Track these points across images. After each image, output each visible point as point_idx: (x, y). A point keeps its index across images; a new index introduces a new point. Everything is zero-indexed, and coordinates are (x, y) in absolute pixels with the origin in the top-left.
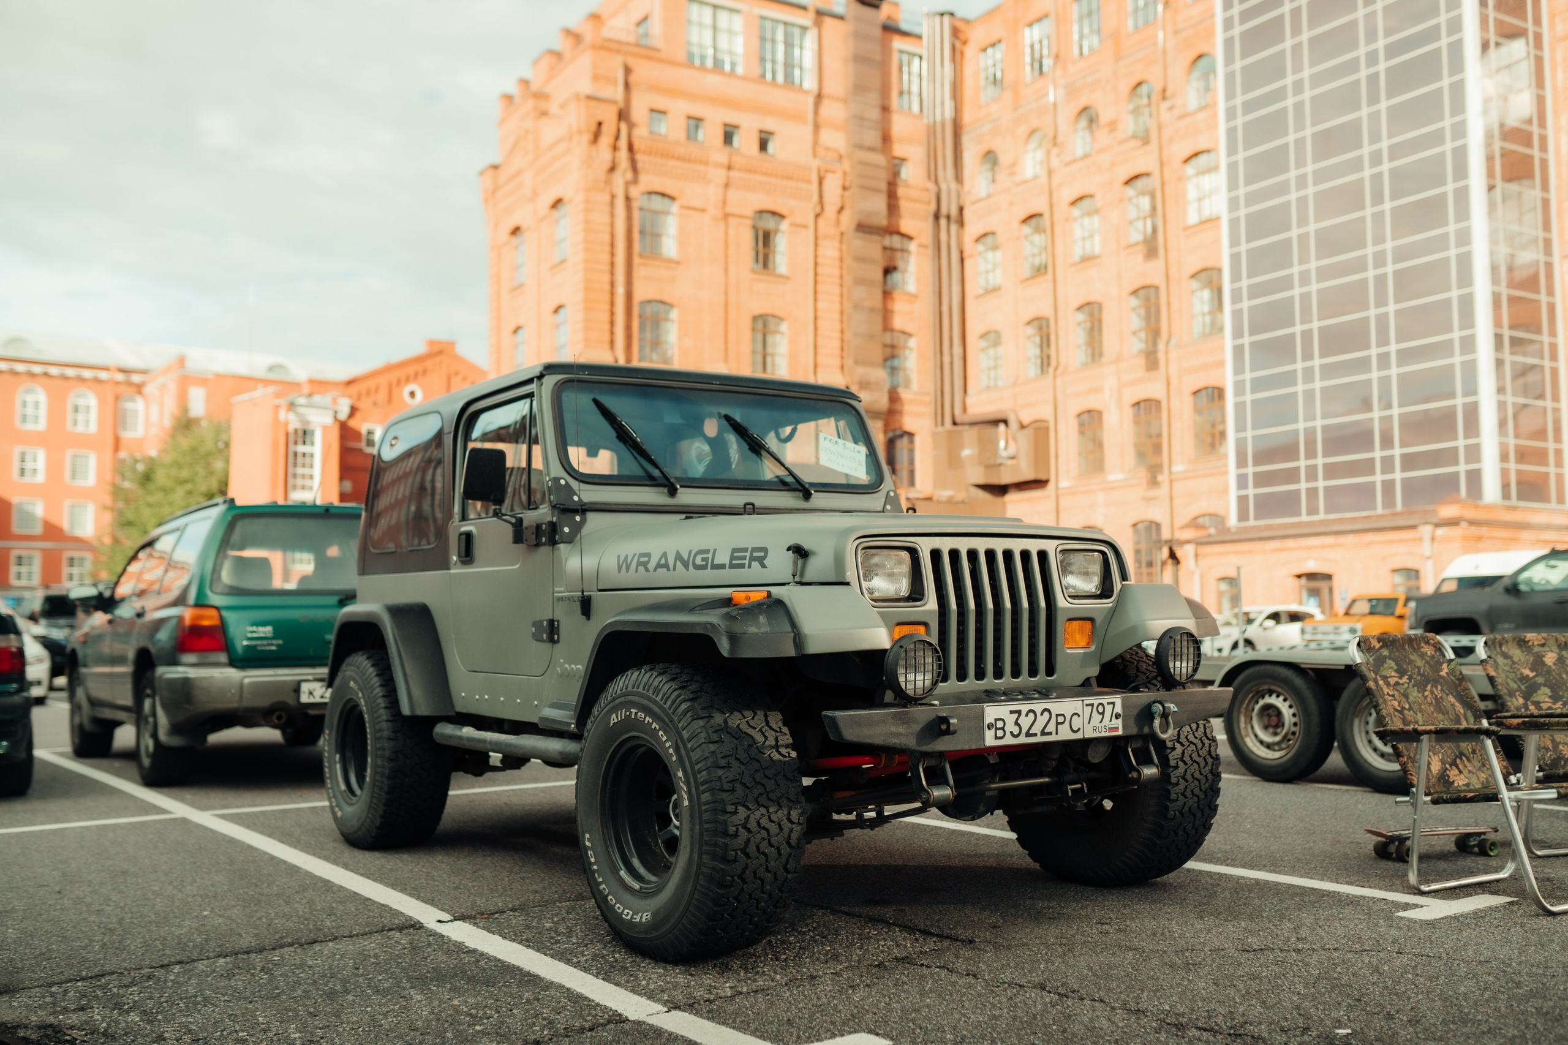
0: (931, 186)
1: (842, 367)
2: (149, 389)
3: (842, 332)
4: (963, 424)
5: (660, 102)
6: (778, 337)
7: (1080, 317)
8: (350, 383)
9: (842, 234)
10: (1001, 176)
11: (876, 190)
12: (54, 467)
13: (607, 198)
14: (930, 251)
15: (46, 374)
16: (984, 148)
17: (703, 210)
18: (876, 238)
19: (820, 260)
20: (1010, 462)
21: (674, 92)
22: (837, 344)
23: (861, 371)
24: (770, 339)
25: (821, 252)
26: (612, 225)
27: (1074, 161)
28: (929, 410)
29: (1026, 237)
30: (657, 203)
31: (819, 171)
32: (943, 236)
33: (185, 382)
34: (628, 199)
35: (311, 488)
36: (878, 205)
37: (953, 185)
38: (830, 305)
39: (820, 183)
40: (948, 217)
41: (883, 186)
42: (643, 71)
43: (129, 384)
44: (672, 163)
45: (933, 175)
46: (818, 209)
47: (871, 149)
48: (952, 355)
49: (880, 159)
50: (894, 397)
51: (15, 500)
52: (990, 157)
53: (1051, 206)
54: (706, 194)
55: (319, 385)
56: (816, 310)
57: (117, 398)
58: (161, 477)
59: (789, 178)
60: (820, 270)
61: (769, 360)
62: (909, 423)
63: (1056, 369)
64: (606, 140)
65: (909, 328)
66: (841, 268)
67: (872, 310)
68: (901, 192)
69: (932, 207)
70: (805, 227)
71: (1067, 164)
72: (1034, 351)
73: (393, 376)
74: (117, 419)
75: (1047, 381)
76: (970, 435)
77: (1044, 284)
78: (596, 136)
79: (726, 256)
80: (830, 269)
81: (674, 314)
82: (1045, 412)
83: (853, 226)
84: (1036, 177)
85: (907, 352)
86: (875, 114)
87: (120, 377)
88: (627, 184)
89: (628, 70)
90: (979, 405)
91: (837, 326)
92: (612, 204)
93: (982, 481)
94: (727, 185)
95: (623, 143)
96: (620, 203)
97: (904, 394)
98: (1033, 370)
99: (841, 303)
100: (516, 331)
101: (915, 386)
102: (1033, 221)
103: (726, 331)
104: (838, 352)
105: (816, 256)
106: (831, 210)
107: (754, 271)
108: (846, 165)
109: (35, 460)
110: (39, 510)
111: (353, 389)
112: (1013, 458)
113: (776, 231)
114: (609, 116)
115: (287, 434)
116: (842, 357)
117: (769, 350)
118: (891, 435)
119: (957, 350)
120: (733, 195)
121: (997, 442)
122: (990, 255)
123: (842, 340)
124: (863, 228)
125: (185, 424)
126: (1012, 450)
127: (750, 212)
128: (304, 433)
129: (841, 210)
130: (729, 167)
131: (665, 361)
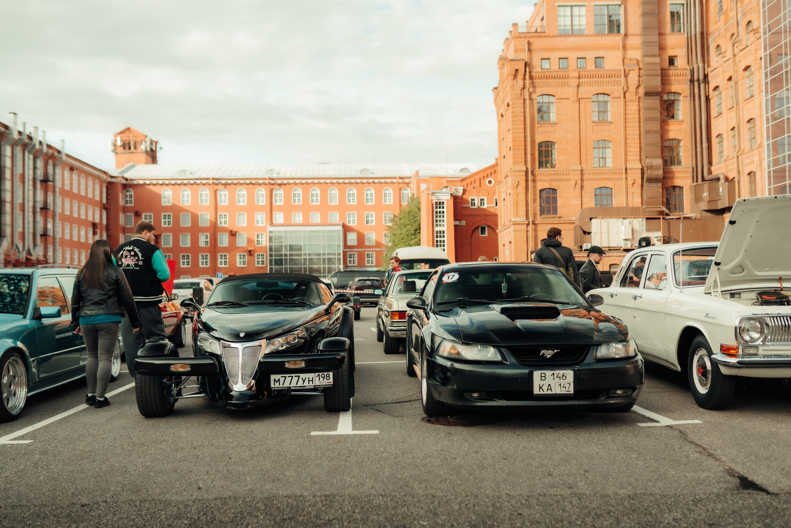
0: (689, 68)
1: (640, 160)
2: (411, 185)
3: (640, 143)
4: (707, 180)
5: (546, 55)
6: (608, 150)
7: (749, 126)
8: (463, 180)
9: (639, 98)
11: (655, 75)
12: (378, 219)
13: (522, 101)
14: (689, 99)
15: (374, 183)
16: (717, 44)
17: (568, 99)
18: (656, 97)
19: (627, 112)
20: (723, 198)
21: (552, 49)
22: (638, 149)
23: (648, 161)
25: (628, 108)
26: (524, 112)
27: (743, 49)
28: (689, 176)
29: (731, 87)
30: (546, 99)
31: (625, 71)
32: (696, 91)
33: (419, 181)
34: (531, 100)
35: (443, 225)
36: (657, 82)
37: (702, 66)
38: (633, 132)
39: (626, 76)
40: (699, 81)
41: (659, 72)
42: (537, 43)
43: (404, 183)
44: (552, 81)
45: (690, 61)
46: (625, 89)
47: (653, 56)
48: (702, 148)
49: (657, 59)
51: (365, 233)
52: (718, 48)
53: (735, 72)
54: (570, 91)
56: (626, 135)
57: (400, 189)
59: (610, 76)
60: (628, 116)
61: (602, 161)
62: (678, 182)
63: (738, 152)
64: (520, 76)
65: (679, 137)
66: (639, 114)
68: (672, 73)
69: (689, 77)
70: (620, 98)
71: (741, 51)
73: (481, 175)
74: (400, 198)
76: (708, 186)
78: (515, 76)
79: (580, 117)
80: (633, 115)
81: (556, 146)
82: (735, 174)
83: (643, 94)
85: (680, 149)
86: (656, 38)
87: (400, 181)
88: (531, 93)
89: (529, 43)
90: (718, 169)
91: (638, 141)
92: (524, 103)
94: (578, 86)
95: (527, 77)
96: (528, 102)
97: (675, 169)
99: (639, 130)
101: (682, 165)
104: (639, 153)
105: (625, 110)
106: (632, 89)
107: (594, 122)
108: (641, 65)
109: (372, 217)
110: (373, 236)
111: (464, 183)
113: (607, 101)
114: (520, 66)
115: (433, 205)
116: (641, 155)
117: (603, 156)
119: (705, 145)
120: (582, 90)
121: (719, 189)
122: (719, 97)
123: (640, 147)
124: (649, 94)
127: (591, 95)
128: (440, 203)
129: (638, 86)
130: (579, 78)
131: (553, 166)
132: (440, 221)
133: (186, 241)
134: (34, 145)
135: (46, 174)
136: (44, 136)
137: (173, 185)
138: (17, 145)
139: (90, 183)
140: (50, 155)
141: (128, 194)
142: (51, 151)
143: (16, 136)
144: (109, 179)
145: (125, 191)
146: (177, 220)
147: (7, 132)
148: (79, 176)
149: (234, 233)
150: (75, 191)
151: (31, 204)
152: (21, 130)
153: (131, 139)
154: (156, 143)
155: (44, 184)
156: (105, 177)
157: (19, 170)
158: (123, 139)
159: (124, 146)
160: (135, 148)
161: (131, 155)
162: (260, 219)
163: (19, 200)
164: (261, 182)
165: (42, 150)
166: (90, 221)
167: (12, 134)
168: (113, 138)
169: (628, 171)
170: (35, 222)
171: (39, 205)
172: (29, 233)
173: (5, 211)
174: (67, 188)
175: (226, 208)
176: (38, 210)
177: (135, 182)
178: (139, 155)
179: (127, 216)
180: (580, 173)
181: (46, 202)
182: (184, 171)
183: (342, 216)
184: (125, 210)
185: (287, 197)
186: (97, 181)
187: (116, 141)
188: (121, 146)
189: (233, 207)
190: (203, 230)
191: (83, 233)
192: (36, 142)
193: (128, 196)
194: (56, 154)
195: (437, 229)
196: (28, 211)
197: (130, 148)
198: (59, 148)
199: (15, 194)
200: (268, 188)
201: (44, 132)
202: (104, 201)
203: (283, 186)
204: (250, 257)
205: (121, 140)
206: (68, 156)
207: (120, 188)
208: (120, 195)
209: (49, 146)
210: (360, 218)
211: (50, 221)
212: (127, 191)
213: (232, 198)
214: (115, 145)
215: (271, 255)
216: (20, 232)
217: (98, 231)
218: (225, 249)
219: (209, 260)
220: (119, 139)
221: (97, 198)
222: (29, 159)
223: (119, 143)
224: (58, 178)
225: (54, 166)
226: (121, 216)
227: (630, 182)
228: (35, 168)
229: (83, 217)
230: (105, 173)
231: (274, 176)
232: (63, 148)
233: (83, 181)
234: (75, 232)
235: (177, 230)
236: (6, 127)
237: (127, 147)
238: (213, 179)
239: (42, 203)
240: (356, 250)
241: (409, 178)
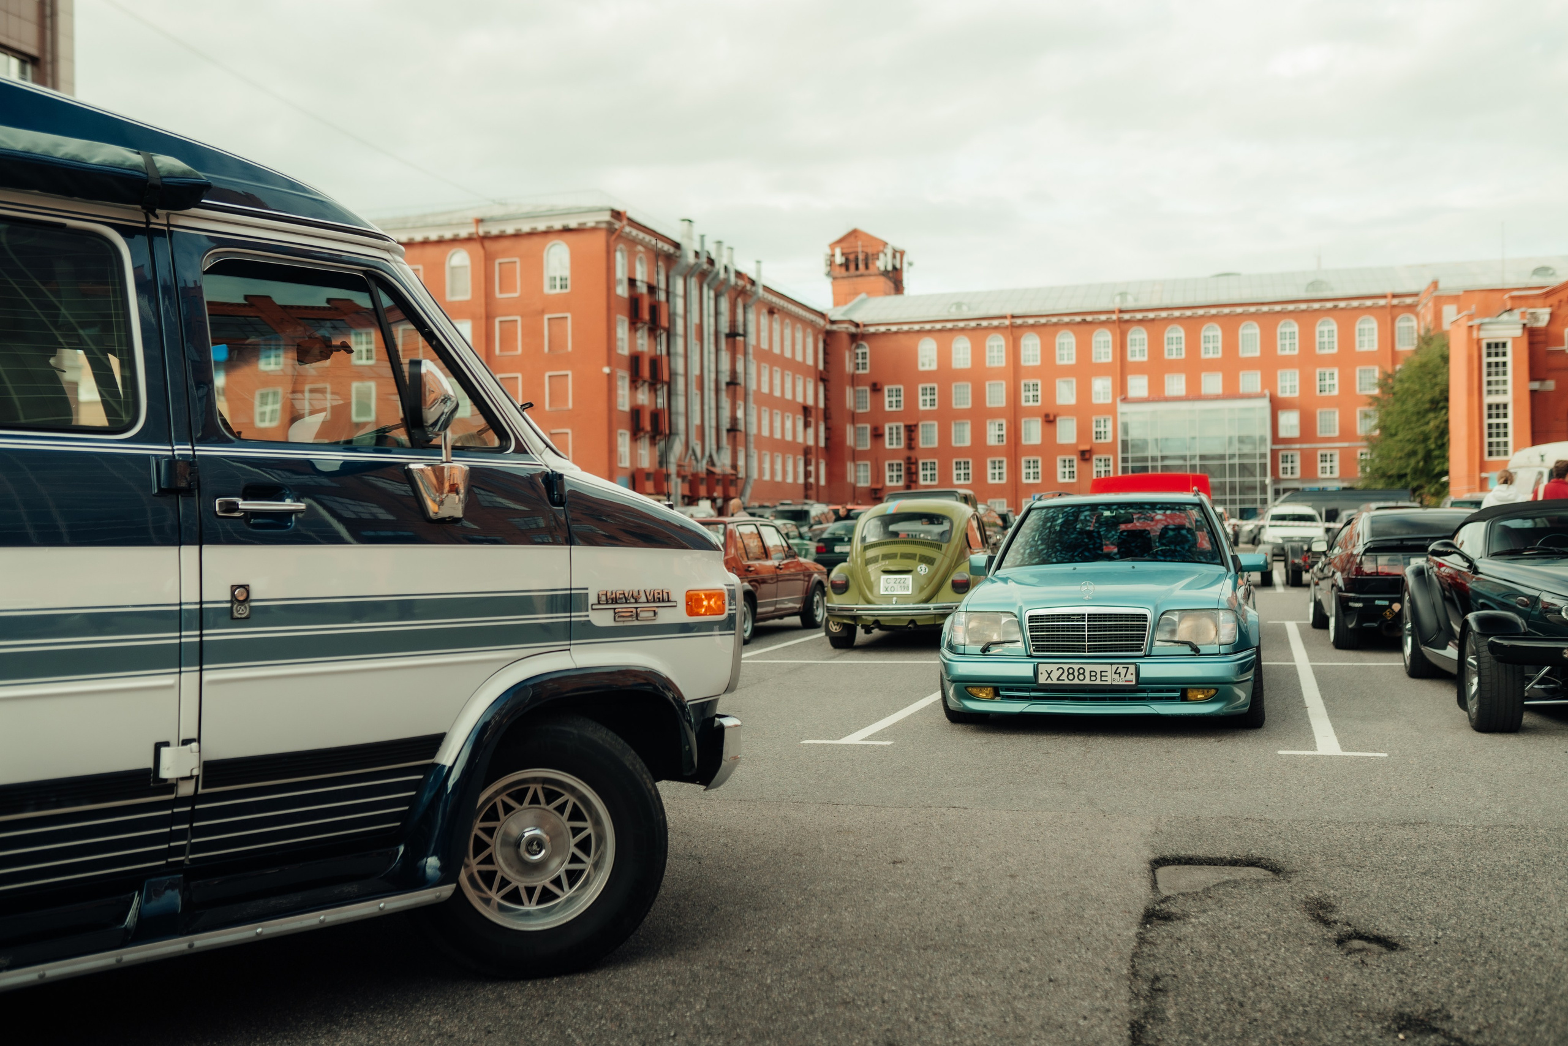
2: (1419, 309)
12: (1346, 381)
15: (1336, 308)
33: (1440, 301)
35: (1505, 392)
43: (1404, 306)
51: (1318, 411)
57: (1394, 319)
74: (1395, 336)
87: (1394, 302)
109: (1332, 377)
110: (1336, 417)
111: (1554, 300)
115: (1481, 349)
128: (1497, 345)
132: (1497, 382)
133: (962, 436)
134: (718, 274)
135: (733, 323)
136: (731, 258)
137: (940, 331)
138: (691, 276)
139: (799, 335)
140: (739, 288)
141: (859, 351)
142: (741, 283)
143: (691, 259)
144: (829, 327)
145: (854, 346)
146: (946, 397)
147: (678, 253)
148: (782, 323)
149: (1051, 418)
150: (777, 350)
151: (713, 376)
152: (698, 249)
153: (860, 250)
154: (902, 253)
155: (730, 340)
156: (821, 322)
157: (694, 318)
158: (846, 251)
159: (846, 265)
160: (867, 267)
161: (860, 279)
162: (1101, 390)
163: (695, 371)
164: (1103, 318)
165: (727, 280)
166: (799, 403)
167: (686, 257)
168: (829, 251)
170: (718, 408)
171: (725, 378)
172: (710, 427)
173: (676, 390)
174: (765, 346)
175: (1034, 372)
176: (723, 386)
177: (872, 330)
178: (872, 278)
179: (858, 391)
181: (734, 372)
182: (959, 305)
183: (1268, 380)
184: (854, 380)
185: (1156, 346)
186: (809, 330)
187: (833, 255)
188: (841, 265)
189: (1050, 371)
190: (994, 414)
191: (789, 424)
192: (719, 266)
193: (860, 356)
194: (748, 287)
195: (1488, 400)
196: (709, 389)
197: (857, 268)
198: (753, 275)
199: (689, 360)
200: (1118, 329)
201: (731, 249)
202: (821, 367)
203: (1146, 324)
204: (1084, 465)
205: (843, 254)
206: (766, 289)
207: (845, 340)
208: (847, 354)
209: (738, 274)
210: (1306, 382)
211: (740, 403)
212: (858, 347)
213: (1048, 352)
214: (831, 263)
215: (1125, 460)
216: (697, 426)
217: (812, 420)
218: (1034, 450)
219: (1004, 470)
220: (838, 252)
221: (810, 361)
222: (709, 298)
223: (839, 259)
224: (752, 328)
225: (745, 308)
226: (849, 392)
228: (717, 313)
229: (789, 396)
230: (822, 315)
231: (1130, 304)
232: (759, 272)
233: (788, 332)
234: (777, 424)
235: (946, 416)
236: (677, 246)
237: (852, 266)
238: (1013, 317)
239: (728, 373)
240: (1298, 446)
241: (1416, 295)
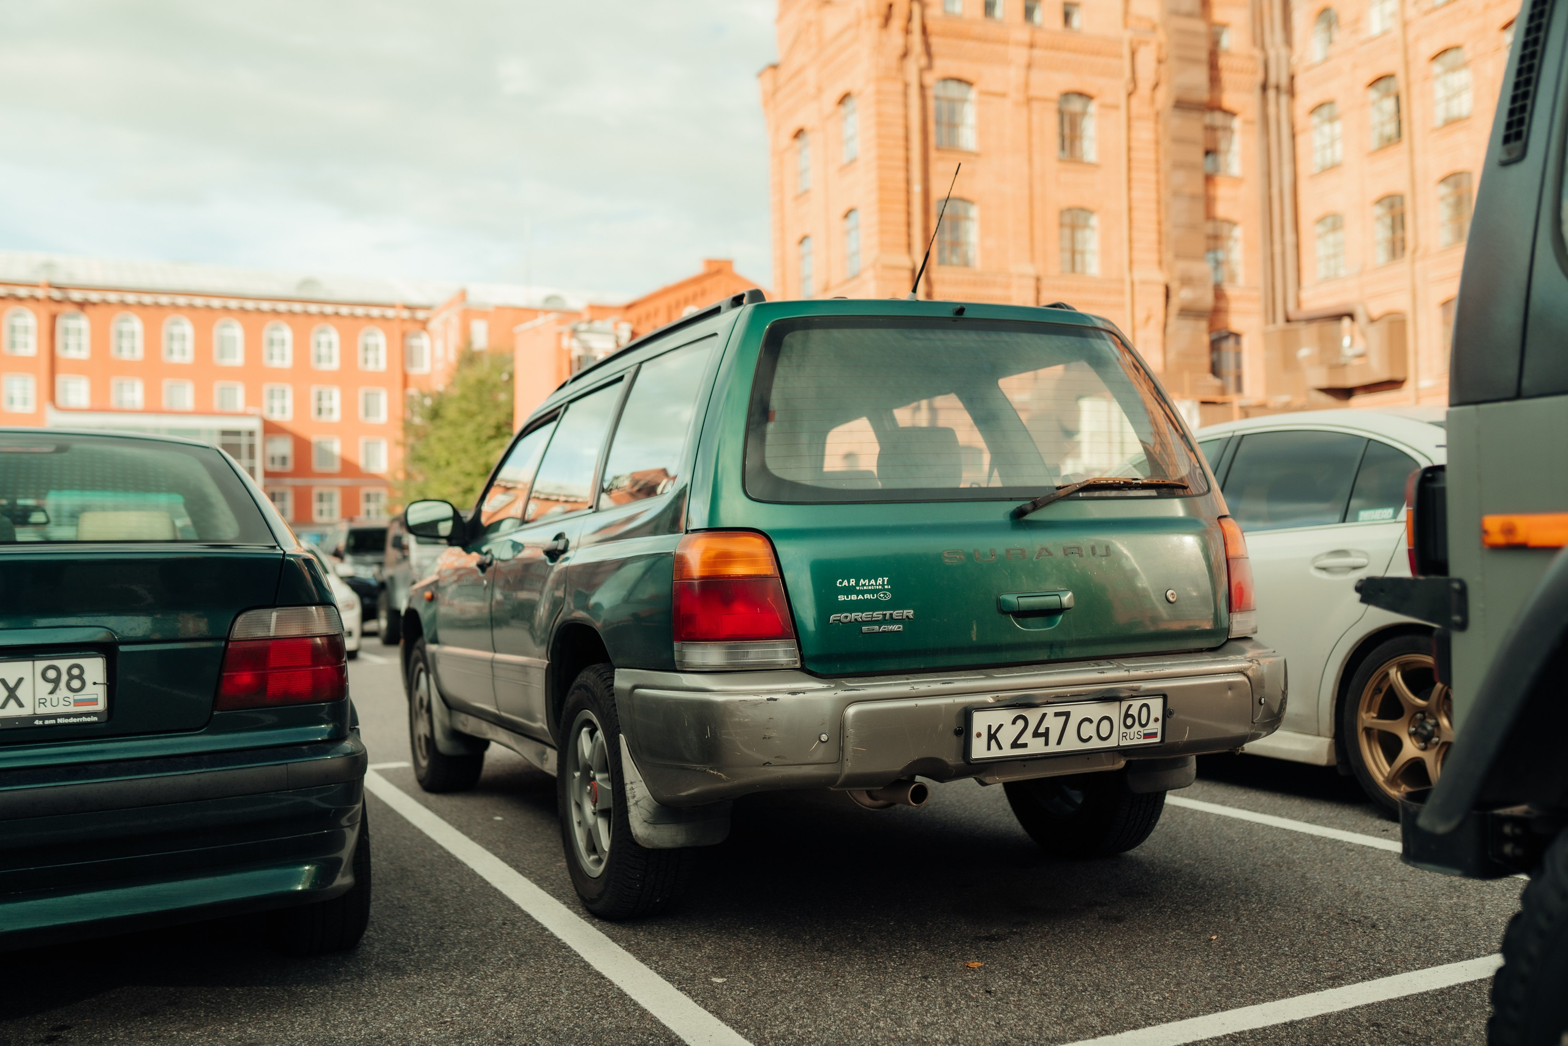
0: (1257, 53)
1: (1160, 263)
2: (434, 325)
3: (1159, 223)
4: (1298, 320)
6: (1088, 233)
7: (1444, 190)
8: (629, 307)
9: (1157, 114)
10: (1337, 36)
11: (1194, 61)
12: (348, 405)
13: (899, 87)
14: (1257, 128)
15: (337, 314)
16: (1319, 5)
17: (1003, 95)
18: (1195, 115)
19: (1134, 144)
20: (1356, 362)
22: (1153, 237)
23: (1182, 266)
24: (1079, 235)
25: (1135, 134)
26: (906, 117)
27: (1435, 9)
28: (1258, 307)
29: (1373, 103)
30: (954, 90)
31: (1131, 43)
32: (1272, 109)
33: (468, 315)
34: (922, 87)
36: (1198, 77)
37: (1283, 51)
38: (1145, 193)
39: (1133, 54)
40: (1278, 88)
41: (1204, 55)
43: (414, 320)
44: (969, 45)
45: (1259, 40)
46: (1131, 87)
47: (1189, 15)
49: (1200, 26)
50: (1219, 293)
51: (314, 438)
52: (1326, 17)
53: (1407, 64)
54: (1006, 76)
55: (599, 311)
56: (1130, 200)
57: (404, 335)
58: (451, 412)
59: (1097, 53)
60: (1134, 155)
61: (1078, 258)
62: (1235, 323)
63: (1414, 251)
64: (897, 23)
65: (1234, 215)
66: (1157, 151)
67: (1193, 197)
68: (1223, 62)
69: (1259, 78)
70: (1116, 107)
71: (1428, 13)
72: (1382, 232)
73: (671, 299)
74: (404, 356)
75: (1402, 267)
76: (1308, 334)
77: (1399, 153)
78: (887, 19)
79: (1030, 145)
80: (1145, 154)
81: (974, 212)
82: (1401, 302)
83: (1170, 104)
84: (1385, 33)
85: (1231, 243)
87: (405, 314)
88: (922, 71)
90: (1317, 298)
91: (1153, 217)
92: (905, 94)
93: (1325, 384)
94: (1029, 66)
95: (916, 26)
96: (914, 92)
97: (1230, 291)
98: (1381, 255)
99: (1158, 191)
100: (802, 240)
101: (1241, 280)
102: (1382, 85)
103: (1032, 228)
104: (1156, 245)
105: (1129, 140)
106: (1144, 87)
107: (1061, 160)
108: (1161, 36)
109: (331, 398)
110: (336, 447)
111: (633, 314)
112: (1361, 356)
113: (1084, 113)
115: (571, 362)
116: (1160, 252)
117: (1079, 247)
118: (1215, 336)
119: (1290, 238)
120: (1036, 76)
121: (1341, 340)
122: (1327, 128)
123: (1160, 233)
124: (1182, 105)
125: (469, 358)
126: (1360, 347)
127: (1054, 93)
129: (1156, 86)
130: (1032, 46)
131: (966, 264)
162: (17, 394)
164: (22, 292)
169: (1137, 288)
180: (1032, 283)
183: (253, 397)
185: (100, 340)
200: (45, 311)
203: (90, 310)
210: (300, 402)
227: (1140, 315)
231: (60, 278)
240: (289, 481)
241: (427, 308)
